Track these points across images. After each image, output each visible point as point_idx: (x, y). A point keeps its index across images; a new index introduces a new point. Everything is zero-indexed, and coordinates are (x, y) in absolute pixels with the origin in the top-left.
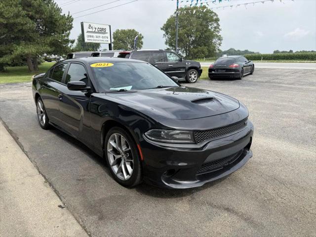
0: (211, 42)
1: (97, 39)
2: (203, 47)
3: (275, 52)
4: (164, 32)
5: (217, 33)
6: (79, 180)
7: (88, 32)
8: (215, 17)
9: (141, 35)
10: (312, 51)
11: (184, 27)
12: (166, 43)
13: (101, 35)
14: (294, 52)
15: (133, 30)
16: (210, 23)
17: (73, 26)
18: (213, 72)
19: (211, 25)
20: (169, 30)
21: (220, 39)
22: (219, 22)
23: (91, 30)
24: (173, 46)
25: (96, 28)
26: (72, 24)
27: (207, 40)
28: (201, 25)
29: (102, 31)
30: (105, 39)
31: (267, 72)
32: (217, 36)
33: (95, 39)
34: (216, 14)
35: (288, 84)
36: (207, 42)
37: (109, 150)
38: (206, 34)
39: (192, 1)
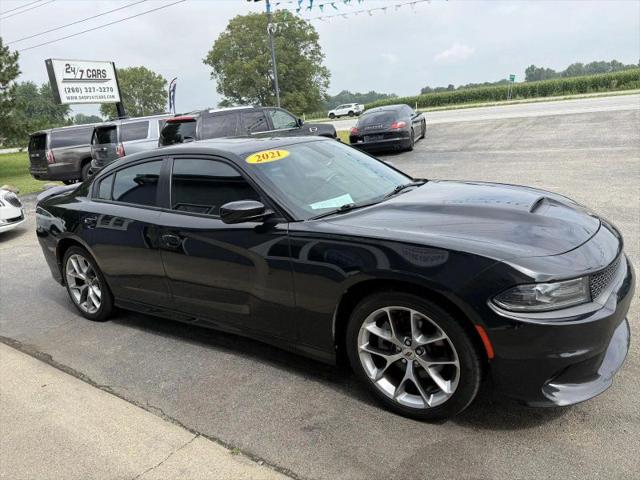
0: (311, 83)
1: (89, 94)
2: (295, 93)
3: (424, 91)
4: (211, 69)
5: (317, 63)
6: (309, 429)
7: (65, 80)
8: (309, 33)
9: (160, 77)
10: (486, 84)
11: (252, 55)
12: (219, 90)
13: (97, 85)
14: (456, 87)
15: (143, 69)
16: (302, 44)
17: (20, 69)
18: (360, 142)
19: (303, 47)
20: (222, 63)
21: (326, 74)
22: (319, 42)
23: (71, 76)
24: (234, 95)
25: (82, 71)
26: (17, 66)
27: (303, 79)
28: (285, 48)
29: (97, 76)
30: (106, 94)
31: (449, 130)
32: (319, 69)
33: (84, 94)
34: (311, 27)
35: (502, 148)
36: (303, 83)
37: (363, 345)
38: (297, 67)
39: (300, 2)
